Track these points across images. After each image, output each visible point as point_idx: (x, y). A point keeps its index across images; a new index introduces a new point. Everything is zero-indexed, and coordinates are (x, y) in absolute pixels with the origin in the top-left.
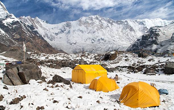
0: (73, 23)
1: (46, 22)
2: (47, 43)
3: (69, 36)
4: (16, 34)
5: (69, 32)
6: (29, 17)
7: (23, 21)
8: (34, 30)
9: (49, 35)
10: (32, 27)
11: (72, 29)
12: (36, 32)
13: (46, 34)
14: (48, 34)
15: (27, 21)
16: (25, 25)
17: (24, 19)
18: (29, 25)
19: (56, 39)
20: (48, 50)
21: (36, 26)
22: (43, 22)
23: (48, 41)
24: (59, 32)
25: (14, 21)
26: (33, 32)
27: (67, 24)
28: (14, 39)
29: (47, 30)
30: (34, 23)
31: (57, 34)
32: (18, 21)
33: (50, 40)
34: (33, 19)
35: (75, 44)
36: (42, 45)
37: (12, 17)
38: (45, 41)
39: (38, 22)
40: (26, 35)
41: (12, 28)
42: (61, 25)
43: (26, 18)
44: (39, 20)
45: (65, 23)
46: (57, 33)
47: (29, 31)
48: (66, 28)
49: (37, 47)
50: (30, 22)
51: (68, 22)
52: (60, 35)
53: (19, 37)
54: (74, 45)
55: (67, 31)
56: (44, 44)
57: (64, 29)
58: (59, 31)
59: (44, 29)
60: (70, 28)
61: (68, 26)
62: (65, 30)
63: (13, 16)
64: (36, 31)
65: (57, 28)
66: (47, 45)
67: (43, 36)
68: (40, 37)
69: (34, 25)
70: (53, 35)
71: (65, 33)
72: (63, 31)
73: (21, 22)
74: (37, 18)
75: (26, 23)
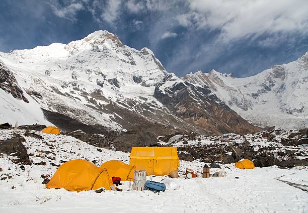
0: (290, 67)
1: (231, 76)
2: (236, 117)
3: (283, 96)
4: (180, 105)
5: (282, 87)
6: (200, 73)
7: (189, 82)
8: (210, 94)
9: (239, 100)
10: (206, 90)
11: (288, 81)
12: (214, 97)
13: (234, 99)
14: (237, 97)
15: (196, 81)
16: (193, 87)
17: (192, 77)
18: (200, 86)
19: (255, 107)
20: (239, 130)
21: (213, 86)
22: (226, 76)
23: (238, 111)
24: (259, 90)
25: (175, 84)
26: (208, 97)
27: (275, 72)
28: (177, 115)
29: (236, 91)
30: (210, 82)
31: (255, 96)
32: (181, 84)
33: (243, 109)
34: (207, 74)
35: (301, 111)
36: (226, 121)
37: (172, 78)
38: (233, 112)
39: (217, 78)
40: (197, 105)
41: (173, 97)
42: (262, 77)
43: (195, 75)
44: (219, 74)
45: (270, 70)
46: (255, 92)
47: (201, 97)
48: (273, 79)
49: (217, 125)
50: (201, 81)
51: (277, 66)
52: (263, 97)
53: (185, 110)
54: (299, 114)
55: (277, 86)
56: (231, 119)
57: (270, 82)
58: (260, 88)
59: (229, 89)
60: (283, 79)
61: (280, 74)
62: (273, 85)
63: (174, 77)
64: (213, 95)
65: (255, 83)
66: (237, 120)
67: (227, 104)
68: (223, 105)
69: (210, 86)
70: (248, 98)
71: (274, 91)
72: (268, 89)
73: (186, 83)
74: (214, 71)
75: (194, 85)
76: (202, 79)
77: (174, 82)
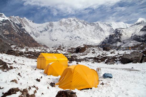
0: (55, 23)
1: (32, 22)
2: (32, 39)
3: (51, 34)
4: (6, 30)
5: (51, 30)
6: (18, 17)
7: (12, 20)
10: (20, 26)
11: (54, 28)
14: (34, 31)
15: (16, 20)
17: (13, 18)
18: (18, 23)
19: (40, 36)
20: (34, 45)
21: (23, 24)
22: (30, 21)
23: (34, 37)
24: (43, 30)
25: (4, 19)
26: (21, 29)
27: (50, 24)
28: (4, 35)
29: (33, 28)
30: (22, 22)
31: (41, 32)
32: (8, 20)
33: (36, 36)
34: (21, 18)
35: (56, 40)
36: (28, 41)
37: (2, 16)
39: (26, 21)
40: (15, 32)
41: (3, 26)
42: (45, 25)
43: (15, 17)
45: (48, 23)
46: (41, 31)
47: (18, 29)
48: (49, 27)
49: (24, 42)
51: (51, 22)
52: (44, 33)
53: (9, 33)
54: (56, 41)
55: (50, 30)
56: (31, 40)
57: (47, 28)
58: (44, 29)
59: (31, 27)
60: (52, 27)
61: (51, 25)
62: (48, 29)
63: (4, 15)
64: (23, 29)
65: (42, 27)
66: (33, 41)
67: (29, 33)
68: (27, 34)
69: (22, 24)
70: (38, 32)
71: (49, 31)
72: (46, 30)
73: (11, 21)
74: (25, 18)
75: (15, 22)
76: (19, 20)
77: (3, 18)
